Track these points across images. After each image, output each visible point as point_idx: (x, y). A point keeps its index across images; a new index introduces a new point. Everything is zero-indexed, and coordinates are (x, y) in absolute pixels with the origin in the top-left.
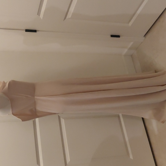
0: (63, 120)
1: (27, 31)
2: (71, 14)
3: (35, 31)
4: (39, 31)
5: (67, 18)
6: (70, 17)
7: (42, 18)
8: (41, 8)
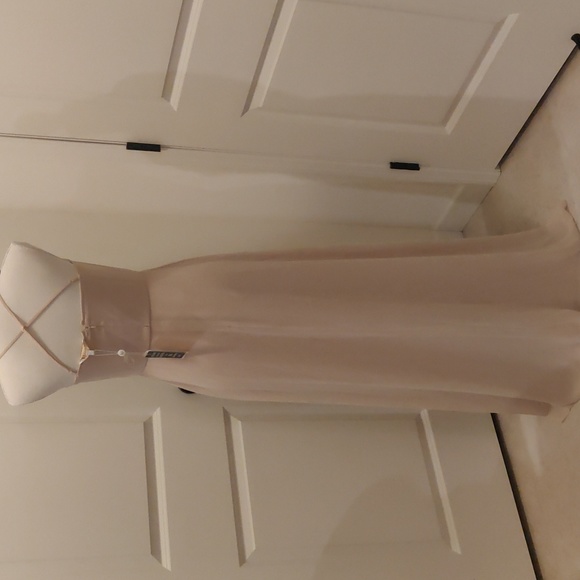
0: (240, 422)
1: (131, 146)
2: (265, 93)
3: (156, 148)
4: (167, 147)
5: (251, 108)
6: (261, 105)
7: (175, 108)
8: (173, 80)
